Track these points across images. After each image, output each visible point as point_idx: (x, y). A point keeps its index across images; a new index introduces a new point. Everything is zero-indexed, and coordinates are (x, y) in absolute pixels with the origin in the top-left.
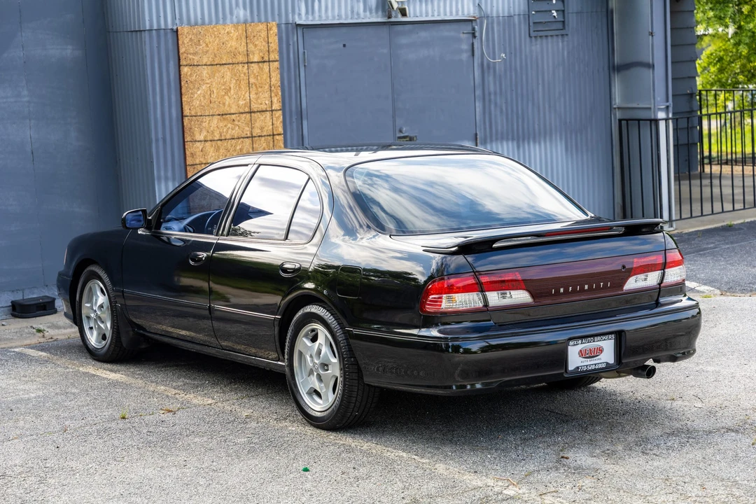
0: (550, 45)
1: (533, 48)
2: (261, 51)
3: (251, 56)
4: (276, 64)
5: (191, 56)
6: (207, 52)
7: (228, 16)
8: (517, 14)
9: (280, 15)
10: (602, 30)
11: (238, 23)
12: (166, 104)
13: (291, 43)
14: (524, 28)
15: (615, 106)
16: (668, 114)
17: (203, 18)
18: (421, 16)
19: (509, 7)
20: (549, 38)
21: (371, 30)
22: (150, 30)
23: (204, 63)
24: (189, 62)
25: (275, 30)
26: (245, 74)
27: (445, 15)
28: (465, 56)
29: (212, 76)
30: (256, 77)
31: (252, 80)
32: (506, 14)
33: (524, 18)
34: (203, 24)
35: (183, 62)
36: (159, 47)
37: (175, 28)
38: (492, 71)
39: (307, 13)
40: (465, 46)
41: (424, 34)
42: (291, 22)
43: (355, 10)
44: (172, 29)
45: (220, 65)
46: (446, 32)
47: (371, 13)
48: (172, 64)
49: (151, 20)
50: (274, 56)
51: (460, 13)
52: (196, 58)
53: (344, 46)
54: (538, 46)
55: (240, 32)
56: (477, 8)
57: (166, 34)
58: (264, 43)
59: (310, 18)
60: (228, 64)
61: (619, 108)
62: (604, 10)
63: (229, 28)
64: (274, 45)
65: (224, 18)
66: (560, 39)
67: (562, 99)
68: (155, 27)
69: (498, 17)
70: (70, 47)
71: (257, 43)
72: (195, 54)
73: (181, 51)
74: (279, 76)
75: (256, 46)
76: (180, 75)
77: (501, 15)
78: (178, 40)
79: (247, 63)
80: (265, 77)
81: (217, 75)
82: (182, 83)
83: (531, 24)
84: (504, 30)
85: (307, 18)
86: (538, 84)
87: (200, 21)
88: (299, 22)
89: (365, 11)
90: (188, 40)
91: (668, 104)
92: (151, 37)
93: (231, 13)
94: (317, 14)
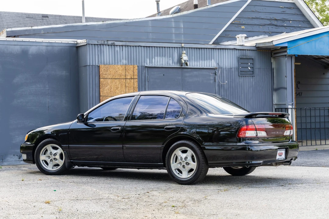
0: (247, 79)
1: (240, 80)
2: (131, 75)
3: (127, 76)
4: (136, 80)
5: (104, 75)
6: (110, 74)
7: (119, 62)
8: (234, 67)
9: (139, 63)
10: (269, 76)
11: (123, 64)
12: (94, 91)
13: (143, 73)
14: (236, 73)
15: (274, 104)
16: (292, 106)
18: (195, 66)
19: (230, 65)
20: (247, 77)
21: (174, 70)
22: (89, 65)
23: (109, 78)
24: (103, 77)
25: (136, 68)
26: (124, 82)
27: (205, 66)
28: (212, 82)
29: (112, 82)
30: (128, 84)
31: (127, 85)
32: (229, 67)
33: (237, 69)
34: (109, 64)
35: (101, 77)
36: (92, 72)
37: (99, 65)
38: (223, 88)
39: (150, 63)
40: (212, 78)
41: (195, 73)
42: (143, 65)
43: (169, 63)
44: (98, 66)
45: (115, 79)
46: (205, 72)
47: (175, 63)
48: (97, 78)
49: (90, 62)
50: (136, 77)
51: (210, 66)
52: (106, 76)
53: (164, 75)
54: (242, 80)
55: (123, 68)
56: (217, 65)
57: (95, 67)
58: (132, 72)
59: (151, 64)
60: (118, 79)
61: (276, 104)
62: (270, 68)
63: (119, 66)
64: (136, 73)
65: (118, 63)
66: (251, 77)
67: (252, 100)
68: (91, 65)
69: (226, 68)
70: (65, 72)
71: (129, 72)
72: (106, 74)
73: (100, 73)
74: (137, 84)
75: (129, 73)
76: (100, 82)
77: (227, 68)
78: (99, 69)
79: (125, 79)
80: (132, 84)
81: (113, 82)
82: (100, 85)
83: (239, 71)
84: (228, 73)
85: (150, 65)
86: (242, 94)
87: (108, 63)
88: (146, 66)
89: (172, 63)
90: (103, 69)
91: (292, 103)
92: (89, 68)
93: (120, 61)
94: (153, 64)
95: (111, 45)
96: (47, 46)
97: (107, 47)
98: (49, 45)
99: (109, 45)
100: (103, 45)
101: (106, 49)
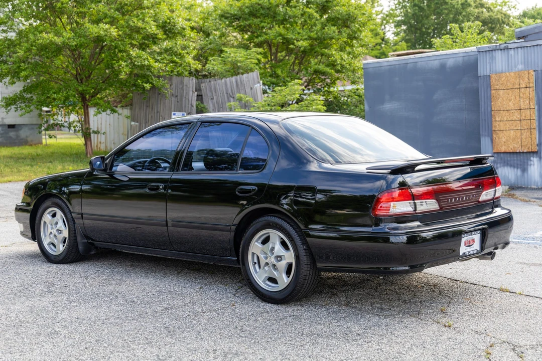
2: (525, 83)
3: (521, 85)
4: (533, 88)
5: (495, 86)
6: (502, 84)
7: (514, 69)
12: (486, 105)
17: (502, 70)
23: (501, 89)
24: (494, 88)
25: (533, 73)
26: (518, 93)
29: (504, 94)
30: (523, 94)
31: (521, 95)
35: (492, 89)
36: (484, 83)
44: (489, 75)
45: (508, 89)
48: (488, 89)
49: (481, 73)
50: (533, 85)
52: (498, 87)
55: (517, 75)
57: (487, 77)
58: (527, 79)
60: (511, 89)
63: (512, 74)
64: (533, 79)
68: (482, 75)
71: (524, 79)
72: (497, 85)
73: (491, 84)
74: (534, 93)
76: (491, 94)
78: (490, 80)
79: (519, 88)
80: (527, 94)
81: (506, 93)
82: (492, 97)
87: (500, 72)
90: (494, 79)
92: (481, 79)
93: (515, 67)
95: (504, 49)
96: (463, 57)
97: (499, 51)
98: (465, 55)
99: (501, 50)
100: (495, 50)
101: (498, 54)
